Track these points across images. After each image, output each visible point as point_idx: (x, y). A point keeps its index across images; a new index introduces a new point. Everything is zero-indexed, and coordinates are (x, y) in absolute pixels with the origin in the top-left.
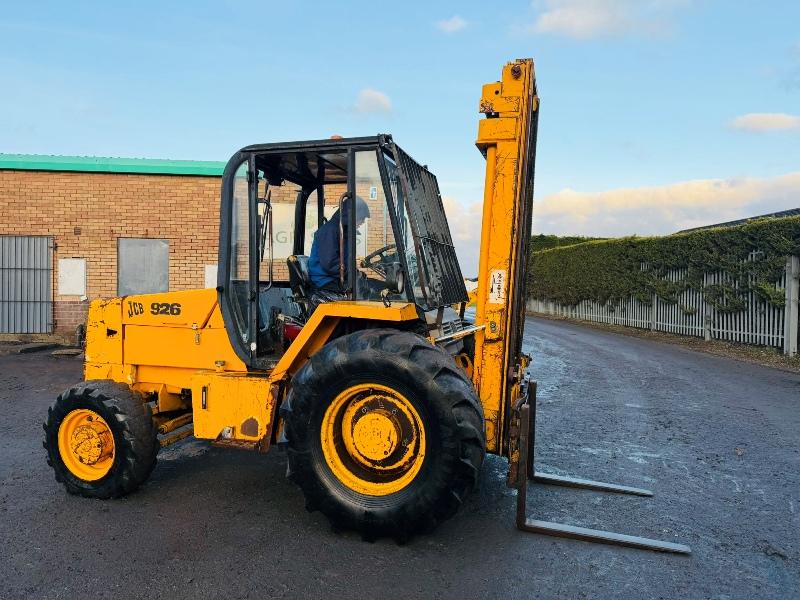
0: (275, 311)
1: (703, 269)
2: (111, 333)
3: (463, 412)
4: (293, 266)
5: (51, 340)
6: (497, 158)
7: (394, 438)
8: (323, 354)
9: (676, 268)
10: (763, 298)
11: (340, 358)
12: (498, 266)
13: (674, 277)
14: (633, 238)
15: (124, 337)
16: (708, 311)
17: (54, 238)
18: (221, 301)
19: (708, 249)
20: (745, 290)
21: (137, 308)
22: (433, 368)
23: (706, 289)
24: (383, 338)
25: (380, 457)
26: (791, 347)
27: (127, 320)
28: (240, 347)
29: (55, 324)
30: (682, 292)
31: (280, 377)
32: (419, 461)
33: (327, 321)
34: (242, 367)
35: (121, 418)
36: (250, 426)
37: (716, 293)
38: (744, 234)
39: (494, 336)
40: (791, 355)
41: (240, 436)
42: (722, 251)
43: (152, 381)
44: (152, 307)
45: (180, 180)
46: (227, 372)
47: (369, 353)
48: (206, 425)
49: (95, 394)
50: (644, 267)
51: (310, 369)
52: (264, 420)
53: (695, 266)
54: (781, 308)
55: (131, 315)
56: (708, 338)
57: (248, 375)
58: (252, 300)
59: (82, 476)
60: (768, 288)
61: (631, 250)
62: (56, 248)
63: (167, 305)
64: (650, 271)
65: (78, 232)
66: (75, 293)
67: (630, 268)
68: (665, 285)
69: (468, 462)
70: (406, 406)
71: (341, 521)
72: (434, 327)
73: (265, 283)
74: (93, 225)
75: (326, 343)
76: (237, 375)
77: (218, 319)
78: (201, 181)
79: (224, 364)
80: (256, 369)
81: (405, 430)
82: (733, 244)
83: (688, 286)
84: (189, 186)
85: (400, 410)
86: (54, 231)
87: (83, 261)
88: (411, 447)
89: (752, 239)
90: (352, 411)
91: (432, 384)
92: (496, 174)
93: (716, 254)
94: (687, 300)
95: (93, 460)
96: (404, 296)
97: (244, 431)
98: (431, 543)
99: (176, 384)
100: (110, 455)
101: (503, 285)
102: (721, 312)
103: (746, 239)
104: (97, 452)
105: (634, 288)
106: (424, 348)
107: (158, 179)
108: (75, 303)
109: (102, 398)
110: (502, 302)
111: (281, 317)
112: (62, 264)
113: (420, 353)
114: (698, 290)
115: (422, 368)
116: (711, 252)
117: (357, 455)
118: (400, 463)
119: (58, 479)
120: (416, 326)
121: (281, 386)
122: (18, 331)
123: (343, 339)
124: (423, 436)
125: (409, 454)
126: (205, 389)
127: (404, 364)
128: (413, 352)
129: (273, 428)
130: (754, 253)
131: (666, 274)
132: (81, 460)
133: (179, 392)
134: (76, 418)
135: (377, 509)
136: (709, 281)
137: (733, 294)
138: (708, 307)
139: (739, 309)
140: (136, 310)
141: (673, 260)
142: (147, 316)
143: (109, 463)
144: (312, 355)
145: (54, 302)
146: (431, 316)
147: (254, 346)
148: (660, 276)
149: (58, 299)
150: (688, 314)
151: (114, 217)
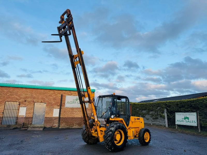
1: (150, 110)
5: (15, 126)
9: (144, 110)
10: (161, 116)
13: (144, 112)
14: (135, 103)
16: (151, 119)
17: (20, 102)
20: (158, 115)
26: (167, 126)
29: (16, 123)
37: (152, 115)
40: (167, 127)
42: (153, 107)
45: (50, 90)
50: (138, 109)
53: (148, 110)
54: (164, 118)
56: (152, 124)
60: (162, 114)
61: (135, 106)
62: (20, 105)
65: (25, 101)
66: (23, 115)
67: (135, 109)
68: (142, 113)
74: (29, 100)
78: (55, 91)
83: (147, 114)
84: (52, 92)
86: (20, 101)
87: (26, 108)
89: (158, 105)
93: (152, 108)
94: (147, 116)
102: (154, 119)
107: (45, 90)
108: (22, 117)
112: (21, 108)
114: (149, 115)
116: (151, 107)
122: (7, 124)
130: (159, 108)
131: (142, 111)
136: (151, 113)
137: (156, 115)
139: (157, 118)
141: (144, 108)
145: (17, 117)
148: (141, 111)
149: (19, 116)
150: (147, 119)
151: (34, 98)
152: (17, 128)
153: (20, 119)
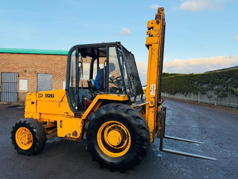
0: (83, 97)
1: (214, 83)
2: (33, 103)
3: (143, 131)
4: (89, 83)
5: (17, 104)
6: (152, 49)
7: (121, 139)
8: (98, 111)
9: (206, 83)
10: (233, 93)
11: (104, 112)
12: (153, 83)
13: (205, 86)
14: (192, 74)
15: (37, 105)
16: (216, 96)
17: (18, 73)
18: (66, 93)
19: (215, 77)
20: (227, 90)
21: (41, 95)
22: (133, 117)
23: (215, 90)
24: (117, 106)
25: (116, 144)
27: (38, 99)
28: (72, 108)
29: (18, 99)
30: (207, 90)
31: (84, 118)
32: (129, 146)
33: (100, 100)
34: (73, 114)
35: (35, 130)
36: (75, 133)
37: (218, 91)
38: (227, 73)
39: (152, 105)
41: (72, 136)
42: (220, 78)
43: (45, 118)
44: (46, 95)
45: (56, 56)
46: (68, 116)
47: (113, 111)
48: (61, 133)
49: (27, 123)
50: (196, 83)
51: (94, 115)
52: (79, 132)
53: (212, 83)
55: (39, 97)
56: (216, 105)
57: (75, 117)
58: (76, 93)
59: (22, 148)
60: (235, 90)
61: (192, 78)
62: (19, 76)
63: (50, 94)
64: (198, 84)
65: (25, 71)
66: (24, 90)
67: (191, 83)
68: (202, 88)
69: (144, 147)
70: (124, 128)
71: (103, 165)
72: (133, 102)
73: (81, 88)
74: (30, 70)
75: (99, 107)
76: (71, 117)
77: (65, 99)
78: (62, 56)
79: (67, 113)
80: (77, 115)
81: (124, 136)
82: (223, 76)
83: (209, 89)
84: (59, 58)
85: (122, 130)
86: (18, 71)
87: (27, 81)
88: (126, 141)
89: (229, 74)
90: (107, 129)
91: (133, 121)
92: (152, 54)
93: (218, 79)
94: (210, 93)
95: (26, 143)
96: (124, 92)
97: (73, 135)
98: (132, 172)
99: (52, 119)
100: (31, 142)
101: (155, 89)
102: (220, 97)
103: (227, 74)
104: (27, 140)
105: (193, 89)
106: (130, 110)
108: (24, 93)
109: (29, 124)
110: (154, 95)
111: (85, 99)
112: (21, 81)
113: (129, 111)
114: (212, 90)
115: (130, 116)
116: (217, 78)
117: (108, 143)
118: (122, 147)
119: (15, 149)
120: (128, 102)
121: (85, 121)
122: (7, 101)
123: (105, 106)
124: (130, 138)
125: (125, 144)
126: (61, 121)
127: (124, 115)
128: (127, 111)
129: (82, 134)
130: (230, 79)
132: (22, 143)
133: (54, 122)
134: (21, 130)
135: (115, 162)
136: (216, 87)
137: (224, 91)
138: (216, 95)
139: (225, 96)
140: (41, 96)
141: (205, 81)
142: (44, 98)
143: (31, 144)
144: (95, 111)
145: (18, 92)
146: (132, 99)
147: (76, 108)
148: (201, 86)
149: (19, 92)
150: (209, 97)
151: (36, 67)
152: (18, 106)
153: (21, 95)
